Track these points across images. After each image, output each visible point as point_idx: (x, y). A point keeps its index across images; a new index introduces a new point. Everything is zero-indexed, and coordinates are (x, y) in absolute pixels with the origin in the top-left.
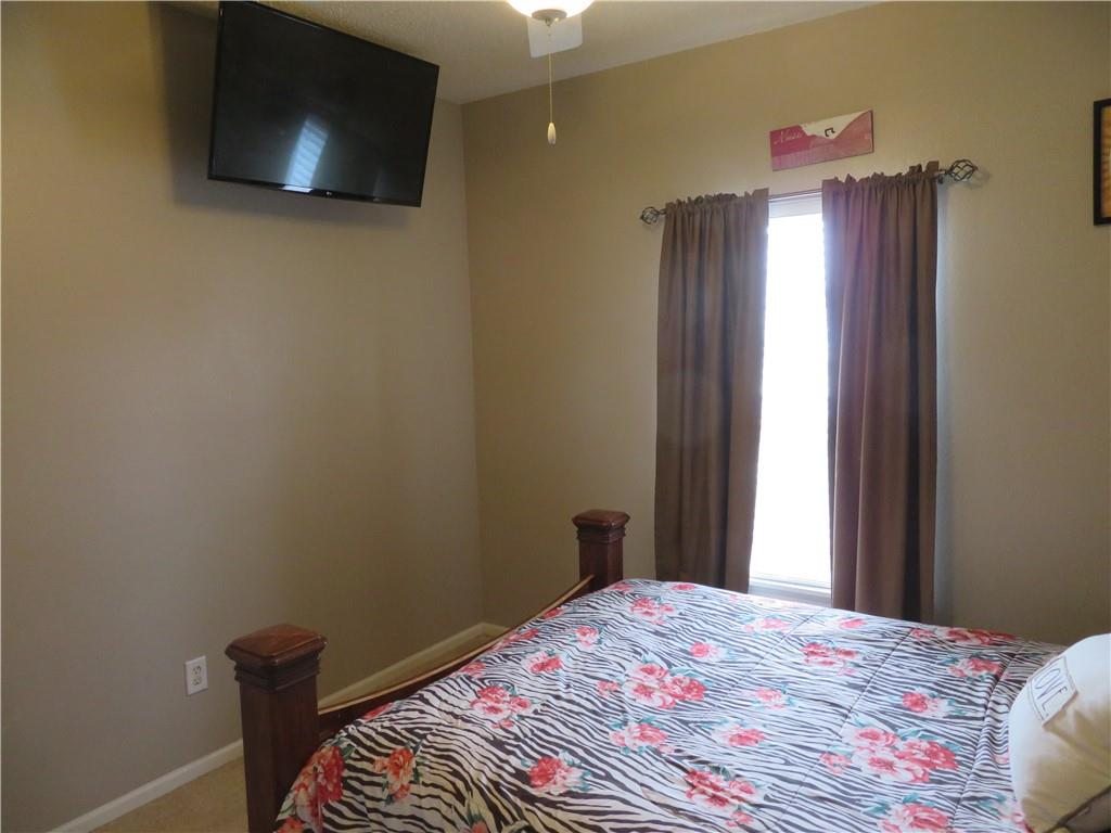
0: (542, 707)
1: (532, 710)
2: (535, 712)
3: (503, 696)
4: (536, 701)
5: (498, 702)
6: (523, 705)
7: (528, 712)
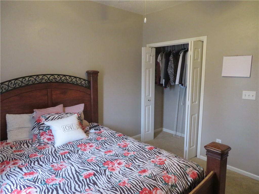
0: (148, 161)
1: (151, 160)
2: (150, 160)
3: (157, 163)
4: (149, 163)
5: (159, 161)
6: (153, 161)
7: (152, 160)
